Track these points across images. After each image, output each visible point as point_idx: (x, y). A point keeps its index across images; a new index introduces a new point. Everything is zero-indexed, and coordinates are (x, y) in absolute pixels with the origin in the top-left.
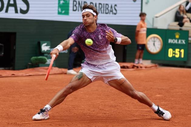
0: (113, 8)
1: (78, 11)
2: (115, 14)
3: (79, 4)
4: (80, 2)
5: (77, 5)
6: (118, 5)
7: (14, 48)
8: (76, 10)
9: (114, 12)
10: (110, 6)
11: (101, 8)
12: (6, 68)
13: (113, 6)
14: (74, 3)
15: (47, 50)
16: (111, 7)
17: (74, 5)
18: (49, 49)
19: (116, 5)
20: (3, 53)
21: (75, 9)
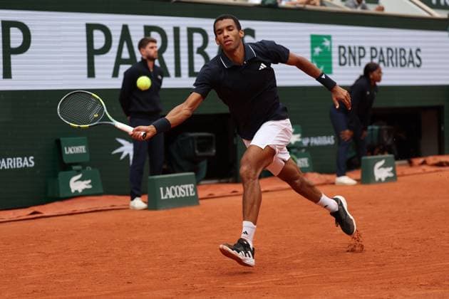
0: (414, 55)
1: (350, 64)
2: (418, 66)
3: (350, 52)
4: (352, 49)
5: (347, 55)
6: (422, 50)
7: (235, 142)
8: (345, 64)
9: (417, 61)
10: (408, 50)
11: (391, 58)
12: (222, 181)
13: (414, 51)
14: (340, 52)
15: (296, 142)
16: (411, 53)
17: (341, 55)
18: (299, 140)
19: (419, 50)
20: (214, 151)
21: (343, 61)
